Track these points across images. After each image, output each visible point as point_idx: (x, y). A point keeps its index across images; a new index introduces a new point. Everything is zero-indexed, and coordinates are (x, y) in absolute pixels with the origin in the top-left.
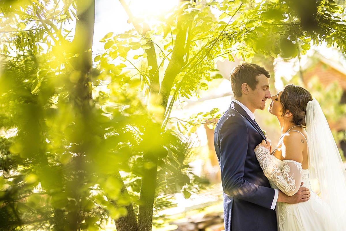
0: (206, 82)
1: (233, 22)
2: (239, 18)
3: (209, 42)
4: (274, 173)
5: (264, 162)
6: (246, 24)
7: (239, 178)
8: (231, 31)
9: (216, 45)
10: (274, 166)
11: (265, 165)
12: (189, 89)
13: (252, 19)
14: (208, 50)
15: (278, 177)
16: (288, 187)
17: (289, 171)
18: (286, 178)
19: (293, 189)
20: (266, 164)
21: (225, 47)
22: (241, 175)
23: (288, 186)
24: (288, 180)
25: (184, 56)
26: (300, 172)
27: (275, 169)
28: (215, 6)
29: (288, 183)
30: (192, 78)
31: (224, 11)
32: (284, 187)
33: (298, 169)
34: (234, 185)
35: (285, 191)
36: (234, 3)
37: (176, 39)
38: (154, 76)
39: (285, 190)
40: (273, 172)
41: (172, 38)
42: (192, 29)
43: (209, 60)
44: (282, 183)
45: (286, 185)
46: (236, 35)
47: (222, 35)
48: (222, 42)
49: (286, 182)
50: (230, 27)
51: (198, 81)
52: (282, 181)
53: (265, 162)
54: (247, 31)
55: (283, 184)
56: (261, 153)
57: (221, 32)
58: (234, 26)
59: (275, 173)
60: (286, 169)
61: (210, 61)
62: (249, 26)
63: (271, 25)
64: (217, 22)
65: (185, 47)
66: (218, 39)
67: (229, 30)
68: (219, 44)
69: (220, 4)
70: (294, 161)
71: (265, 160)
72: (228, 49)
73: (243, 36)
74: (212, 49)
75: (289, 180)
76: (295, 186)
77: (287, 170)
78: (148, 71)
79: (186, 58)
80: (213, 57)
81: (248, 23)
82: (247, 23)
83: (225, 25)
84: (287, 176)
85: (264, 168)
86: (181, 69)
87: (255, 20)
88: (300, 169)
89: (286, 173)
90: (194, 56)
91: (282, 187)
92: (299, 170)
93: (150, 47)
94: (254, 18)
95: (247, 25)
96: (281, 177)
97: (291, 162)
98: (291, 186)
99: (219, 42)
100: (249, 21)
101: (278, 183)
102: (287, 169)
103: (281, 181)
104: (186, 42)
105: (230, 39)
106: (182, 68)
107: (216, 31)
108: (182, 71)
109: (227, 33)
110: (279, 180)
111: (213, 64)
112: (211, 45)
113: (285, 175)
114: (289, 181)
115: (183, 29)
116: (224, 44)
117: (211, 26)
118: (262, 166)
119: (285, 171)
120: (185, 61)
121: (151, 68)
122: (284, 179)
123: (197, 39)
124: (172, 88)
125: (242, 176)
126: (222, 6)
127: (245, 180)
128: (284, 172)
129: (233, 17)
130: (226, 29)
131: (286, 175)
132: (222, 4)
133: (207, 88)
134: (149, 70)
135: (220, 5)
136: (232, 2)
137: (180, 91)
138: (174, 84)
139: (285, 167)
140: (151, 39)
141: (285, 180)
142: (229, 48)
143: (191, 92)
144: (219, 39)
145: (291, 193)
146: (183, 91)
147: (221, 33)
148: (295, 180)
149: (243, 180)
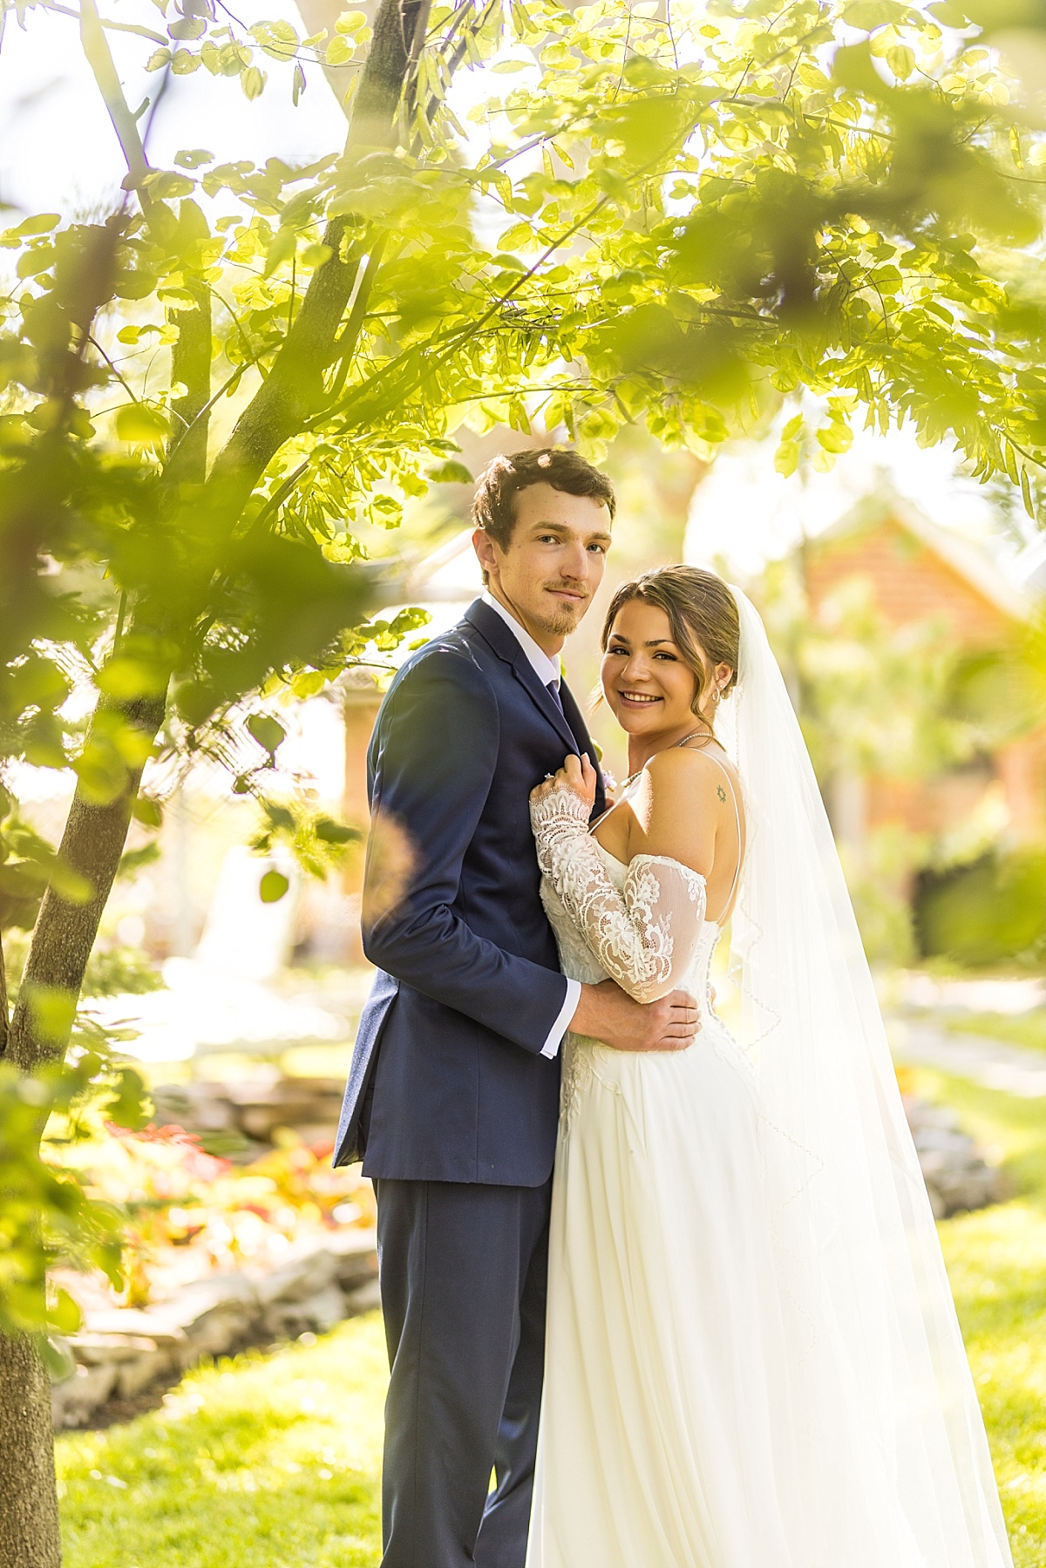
0: (398, 494)
1: (552, 267)
2: (583, 259)
3: (441, 332)
4: (593, 899)
5: (559, 850)
6: (602, 284)
7: (436, 908)
8: (540, 303)
9: (467, 349)
10: (596, 872)
11: (563, 862)
12: (323, 508)
13: (633, 271)
14: (430, 363)
15: (609, 915)
16: (644, 961)
17: (656, 901)
18: (641, 927)
19: (661, 974)
20: (566, 857)
21: (503, 367)
22: (445, 898)
23: (642, 956)
24: (648, 935)
25: (330, 370)
26: (698, 911)
27: (601, 884)
28: (492, 188)
29: (646, 945)
30: (343, 467)
31: (527, 219)
32: (628, 957)
33: (693, 898)
34: (413, 930)
35: (626, 975)
36: (574, 193)
37: (308, 292)
38: (188, 426)
39: (629, 973)
40: (590, 894)
41: (293, 285)
42: (381, 264)
43: (429, 407)
44: (622, 942)
45: (637, 951)
46: (557, 322)
47: (498, 312)
48: (494, 341)
49: (637, 939)
50: (539, 285)
51: (366, 482)
52: (622, 933)
53: (566, 851)
54: (601, 318)
55: (623, 947)
56: (559, 816)
57: (499, 300)
58: (553, 286)
59: (597, 902)
60: (642, 890)
61: (429, 414)
62: (614, 295)
63: (702, 309)
64: (485, 256)
65: (338, 335)
66: (477, 328)
67: (532, 300)
68: (478, 348)
69: (513, 183)
70: (678, 865)
71: (564, 844)
72: (512, 377)
73: (584, 332)
74: (448, 362)
75: (653, 934)
76: (670, 965)
77: (649, 894)
78: (168, 404)
79: (334, 378)
80: (445, 396)
81: (611, 282)
82: (607, 281)
83: (518, 275)
84: (645, 920)
85: (556, 875)
86: (306, 421)
87: (643, 275)
88: (698, 898)
89: (641, 905)
90: (367, 377)
91: (616, 960)
92: (696, 902)
93: (197, 307)
94: (640, 266)
95: (607, 291)
96: (618, 919)
97: (668, 867)
98: (654, 962)
99: (482, 341)
100: (618, 277)
101: (603, 940)
102: (649, 889)
103: (617, 935)
104: (346, 316)
105: (528, 337)
106: (312, 417)
107: (478, 291)
108: (310, 428)
109: (522, 311)
110: (609, 930)
111: (440, 430)
112: (447, 345)
113: (637, 915)
114: (650, 939)
115: (344, 257)
116: (499, 351)
117: (460, 267)
118: (550, 865)
119: (639, 896)
120: (327, 390)
121: (182, 390)
122: (629, 927)
123: (393, 310)
124: (255, 492)
125: (451, 901)
126: (524, 196)
127: (461, 921)
128: (635, 899)
129: (556, 244)
130: (521, 291)
131: (643, 913)
132: (522, 186)
133: (396, 520)
134: (173, 401)
135: (514, 189)
136: (564, 187)
137: (286, 511)
138: (266, 479)
139: (640, 883)
140: (206, 276)
141: (636, 931)
142: (516, 374)
143: (329, 520)
144: (484, 327)
145: (649, 990)
146: (298, 510)
147: (498, 304)
148: (672, 940)
149: (450, 916)
